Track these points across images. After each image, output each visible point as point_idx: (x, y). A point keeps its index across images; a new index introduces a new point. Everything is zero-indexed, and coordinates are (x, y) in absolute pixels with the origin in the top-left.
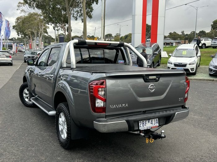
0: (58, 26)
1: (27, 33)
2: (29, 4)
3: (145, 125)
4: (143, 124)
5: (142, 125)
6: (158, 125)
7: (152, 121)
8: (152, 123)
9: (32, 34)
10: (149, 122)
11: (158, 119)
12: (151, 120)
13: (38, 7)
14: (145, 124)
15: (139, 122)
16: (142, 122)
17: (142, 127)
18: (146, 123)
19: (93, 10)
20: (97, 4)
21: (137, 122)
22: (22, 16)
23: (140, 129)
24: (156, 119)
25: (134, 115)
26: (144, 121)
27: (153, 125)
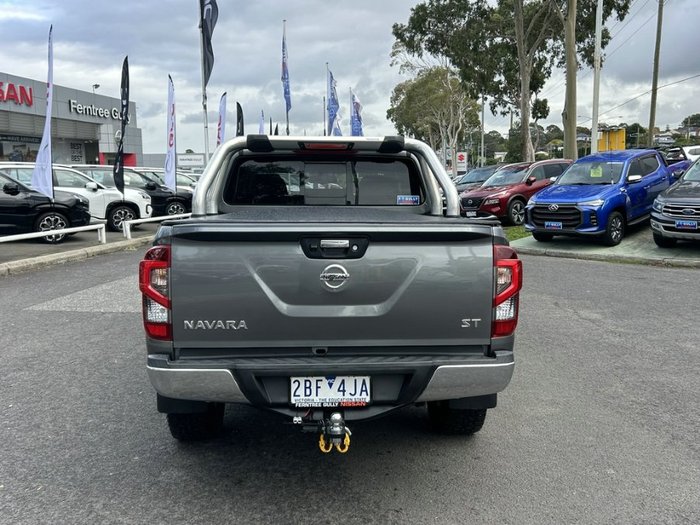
0: (507, 102)
1: (420, 129)
2: (409, 42)
3: (314, 391)
4: (306, 388)
5: (301, 391)
6: (368, 399)
7: (343, 382)
8: (344, 391)
9: (433, 130)
10: (331, 385)
11: (367, 380)
12: (338, 380)
13: (433, 48)
14: (314, 388)
15: (293, 379)
16: (302, 380)
17: (303, 396)
18: (317, 387)
19: (610, 38)
20: (621, 17)
21: (284, 379)
22: (410, 81)
23: (293, 401)
24: (360, 380)
25: (276, 357)
26: (313, 380)
27: (347, 396)
